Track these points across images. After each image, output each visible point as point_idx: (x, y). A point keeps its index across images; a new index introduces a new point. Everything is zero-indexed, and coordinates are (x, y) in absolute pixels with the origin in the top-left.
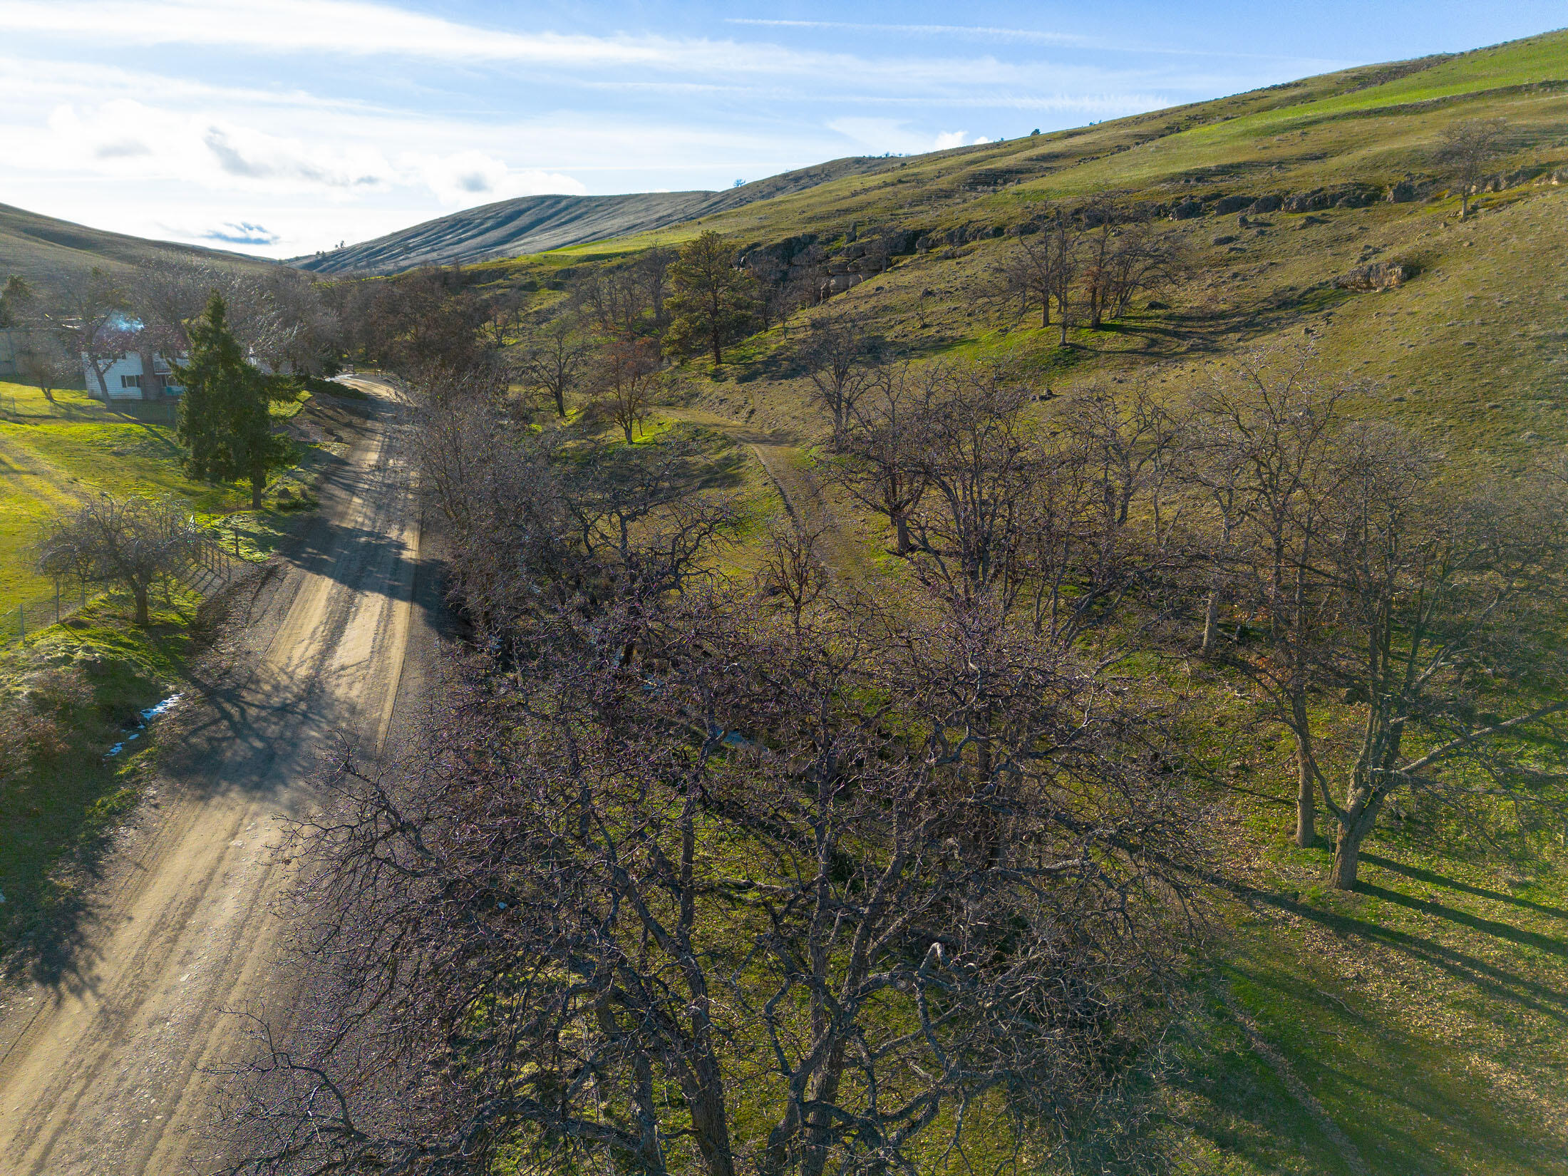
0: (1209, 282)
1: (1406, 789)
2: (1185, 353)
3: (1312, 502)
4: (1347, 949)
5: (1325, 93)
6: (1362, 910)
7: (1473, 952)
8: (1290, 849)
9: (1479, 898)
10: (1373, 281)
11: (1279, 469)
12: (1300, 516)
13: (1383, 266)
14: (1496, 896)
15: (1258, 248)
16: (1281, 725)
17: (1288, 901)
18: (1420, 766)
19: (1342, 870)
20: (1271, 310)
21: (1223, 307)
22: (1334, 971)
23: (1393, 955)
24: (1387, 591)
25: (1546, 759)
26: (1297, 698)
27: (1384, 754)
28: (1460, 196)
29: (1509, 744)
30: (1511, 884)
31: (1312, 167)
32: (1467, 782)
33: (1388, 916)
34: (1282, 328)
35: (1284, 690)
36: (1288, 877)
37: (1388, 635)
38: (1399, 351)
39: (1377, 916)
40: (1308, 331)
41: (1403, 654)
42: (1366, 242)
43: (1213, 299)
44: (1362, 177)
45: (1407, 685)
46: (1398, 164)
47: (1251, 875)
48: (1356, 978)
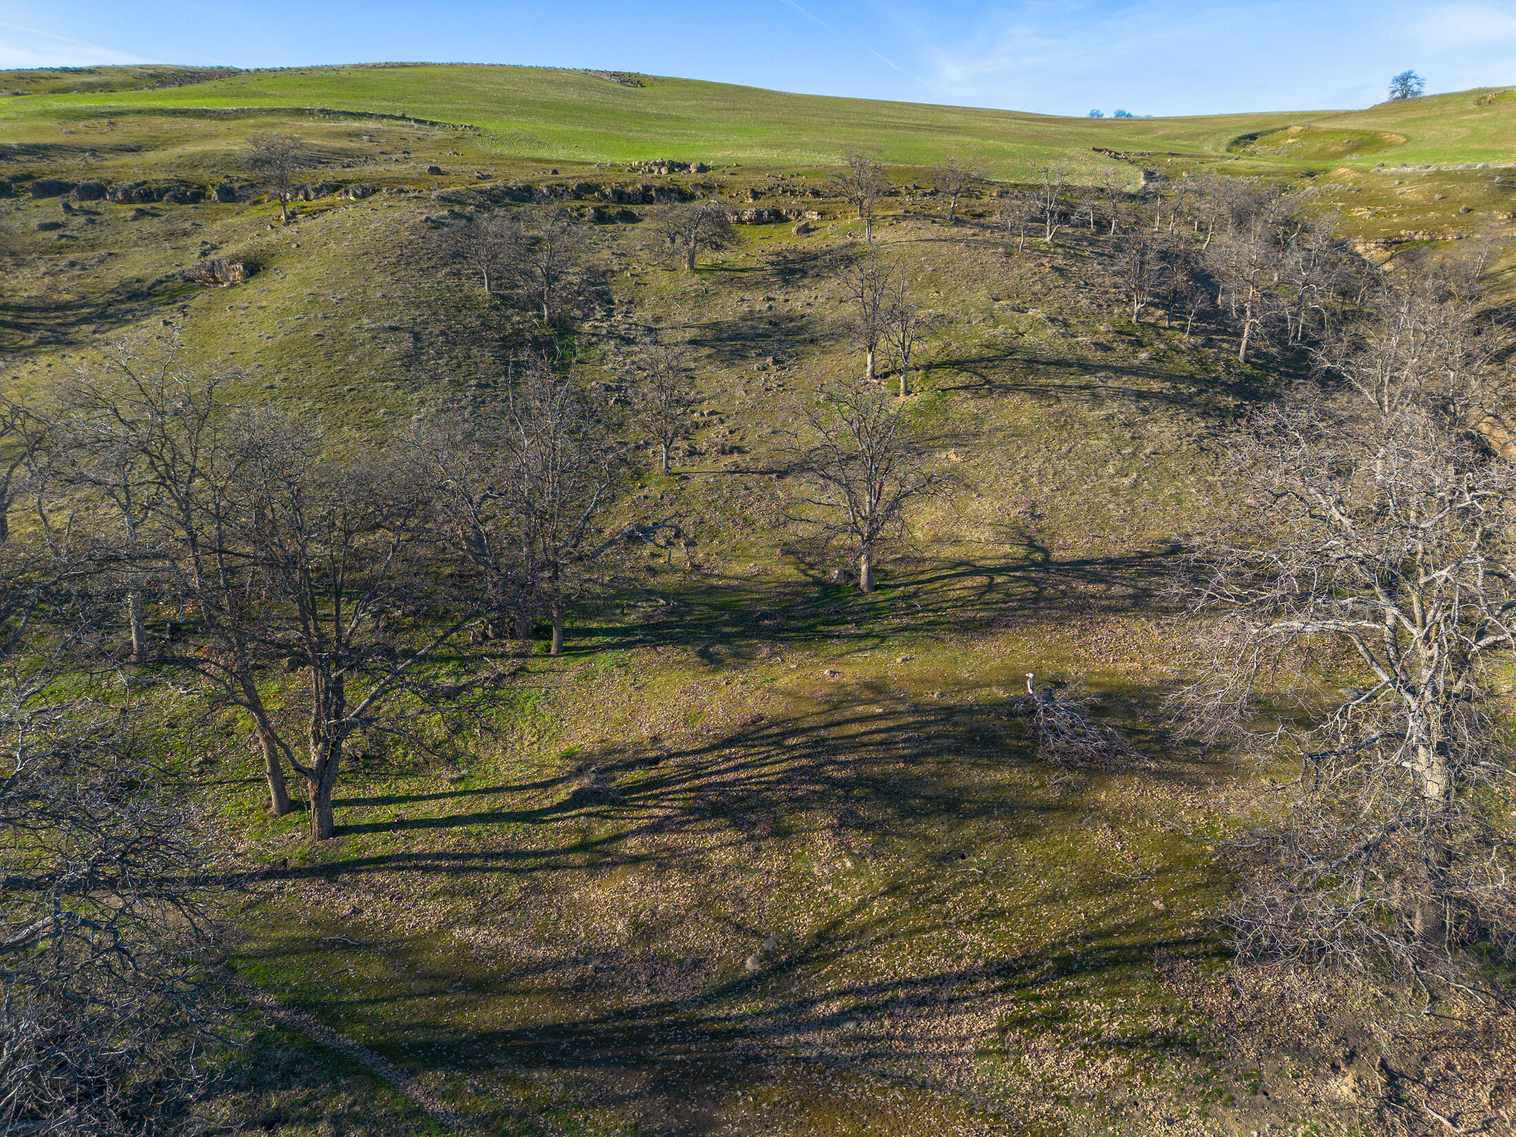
0: (43, 269)
1: (357, 732)
2: (34, 346)
3: (215, 488)
4: (340, 890)
5: (125, 86)
6: (344, 850)
7: (438, 848)
8: (269, 822)
9: (432, 802)
10: (218, 276)
11: (173, 459)
12: (207, 503)
13: (224, 262)
14: (443, 796)
15: (90, 236)
16: (236, 707)
17: (280, 871)
18: (364, 709)
19: (320, 823)
20: (122, 301)
21: (66, 297)
22: (332, 915)
23: (379, 878)
24: (303, 560)
25: (455, 673)
26: (244, 676)
27: (334, 707)
28: (278, 201)
29: (427, 670)
30: (452, 781)
31: (128, 159)
32: (402, 711)
33: (366, 846)
34: (138, 320)
35: (232, 673)
36: (274, 848)
37: (313, 599)
38: (260, 342)
39: (358, 850)
40: (166, 323)
41: (328, 615)
42: (202, 238)
43: (53, 288)
44: (184, 174)
45: (338, 640)
46: (214, 166)
47: (238, 862)
48: (354, 912)
